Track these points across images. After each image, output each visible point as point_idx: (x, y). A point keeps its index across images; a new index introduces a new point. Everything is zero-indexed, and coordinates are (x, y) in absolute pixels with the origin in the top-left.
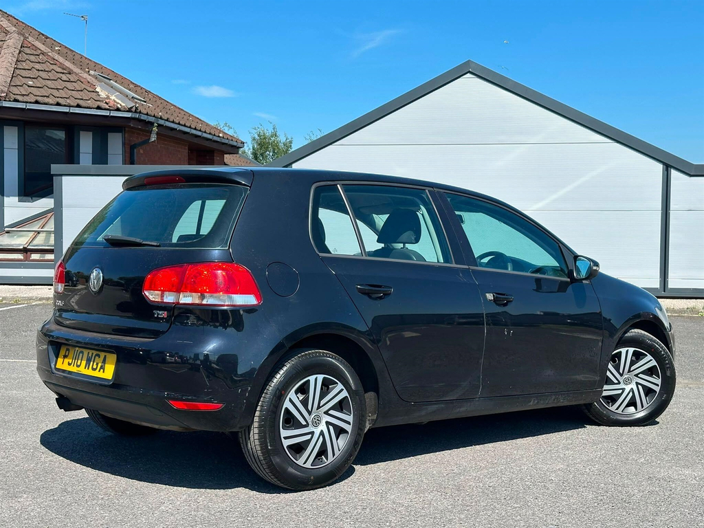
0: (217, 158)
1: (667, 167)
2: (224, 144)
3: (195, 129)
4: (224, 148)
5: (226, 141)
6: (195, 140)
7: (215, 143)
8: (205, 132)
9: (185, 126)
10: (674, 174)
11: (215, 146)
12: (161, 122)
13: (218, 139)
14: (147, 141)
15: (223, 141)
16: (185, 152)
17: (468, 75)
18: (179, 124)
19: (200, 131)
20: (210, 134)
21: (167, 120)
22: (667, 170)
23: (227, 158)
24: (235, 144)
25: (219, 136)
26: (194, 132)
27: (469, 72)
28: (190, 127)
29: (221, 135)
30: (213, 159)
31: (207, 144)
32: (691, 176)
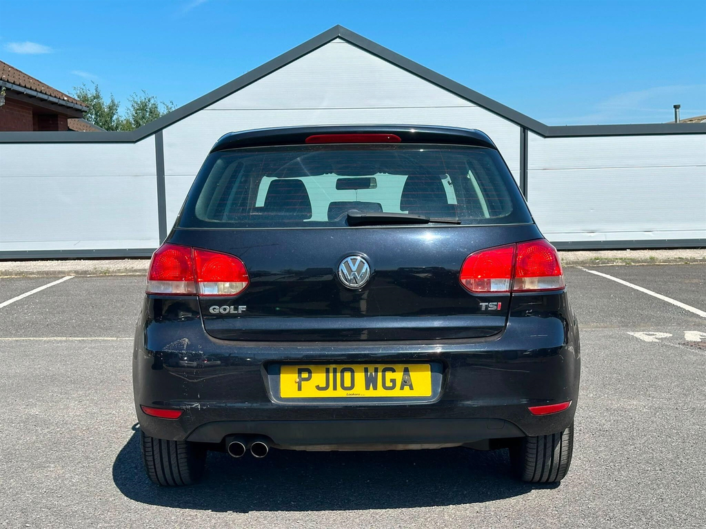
0: (61, 123)
1: (525, 129)
2: (68, 107)
3: (41, 92)
4: (69, 112)
5: (72, 105)
6: (41, 105)
7: (60, 107)
8: (51, 95)
9: (31, 89)
10: (531, 136)
11: (59, 110)
12: (9, 86)
13: (64, 103)
15: (68, 105)
16: (29, 117)
18: (25, 87)
19: (46, 94)
20: (55, 97)
21: (14, 83)
22: (524, 132)
23: (71, 123)
24: (80, 108)
25: (64, 100)
26: (41, 95)
28: (36, 90)
29: (65, 98)
30: (57, 123)
31: (53, 108)
32: (545, 137)
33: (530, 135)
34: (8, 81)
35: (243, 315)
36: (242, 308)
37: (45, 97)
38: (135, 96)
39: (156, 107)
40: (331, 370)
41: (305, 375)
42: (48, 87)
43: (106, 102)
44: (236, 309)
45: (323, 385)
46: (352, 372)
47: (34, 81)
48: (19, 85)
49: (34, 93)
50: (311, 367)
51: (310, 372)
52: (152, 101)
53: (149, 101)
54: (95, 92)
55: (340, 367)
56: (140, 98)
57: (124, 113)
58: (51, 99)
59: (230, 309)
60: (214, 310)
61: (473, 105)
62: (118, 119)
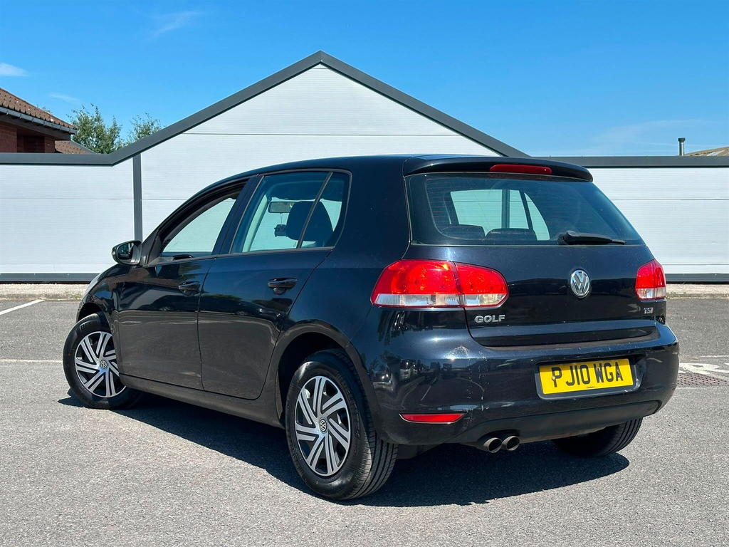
0: (47, 145)
2: (55, 129)
3: (25, 113)
4: (55, 134)
5: (58, 127)
6: (26, 126)
7: (47, 129)
8: (36, 117)
9: (14, 110)
11: (45, 132)
13: (50, 125)
15: (54, 127)
16: (14, 138)
17: (320, 66)
18: (8, 108)
19: (30, 115)
20: (41, 118)
23: (59, 145)
24: (67, 130)
25: (50, 121)
26: (24, 117)
27: (321, 63)
28: (20, 112)
29: (52, 120)
30: (44, 145)
31: (38, 129)
35: (503, 324)
36: (502, 317)
37: (30, 118)
38: (138, 119)
40: (574, 367)
41: (557, 373)
42: (36, 109)
43: (107, 124)
44: (497, 318)
45: (571, 381)
46: (587, 368)
47: (21, 102)
48: (2, 106)
49: (17, 114)
50: (560, 366)
51: (559, 370)
52: (155, 125)
53: (152, 124)
54: (95, 115)
55: (579, 365)
56: (143, 121)
57: (126, 137)
58: (36, 120)
59: (492, 319)
60: (479, 319)
62: (119, 142)
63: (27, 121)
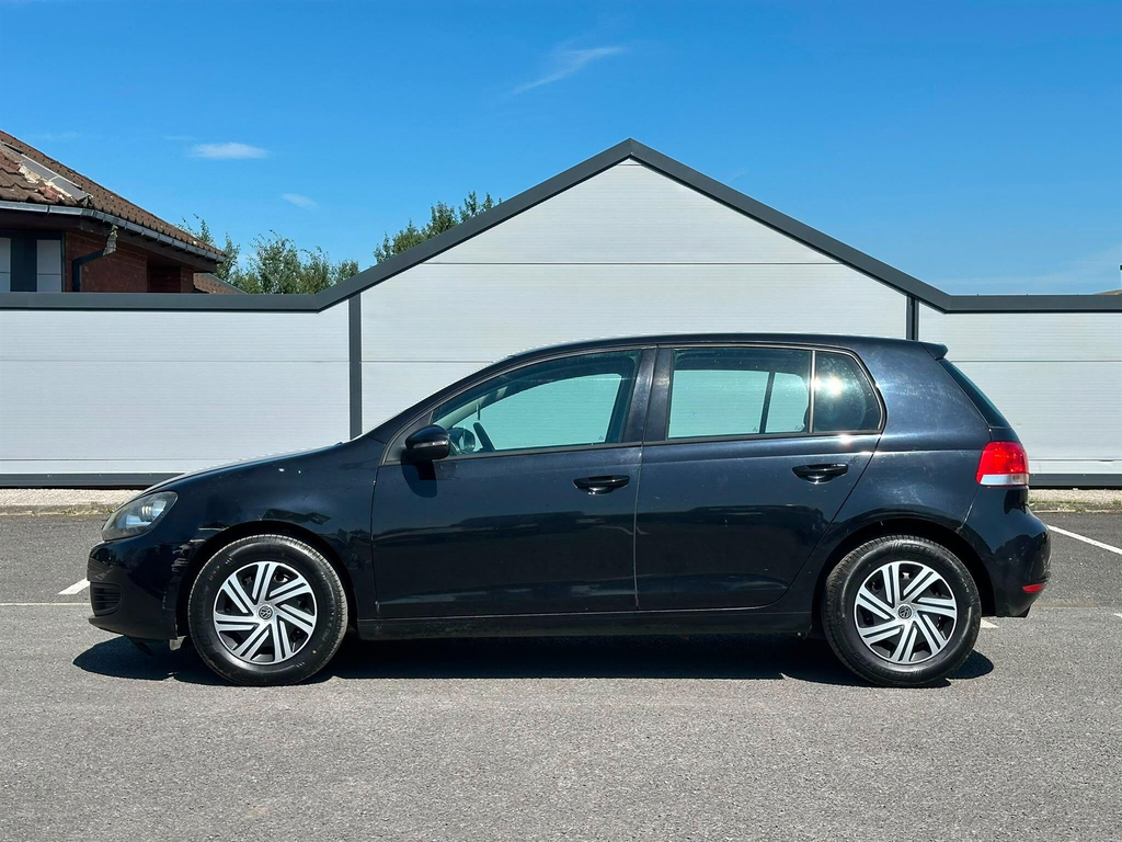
0: (184, 279)
1: (914, 300)
2: (198, 256)
3: (163, 233)
4: (198, 263)
5: (202, 253)
6: (163, 252)
7: (187, 256)
8: (175, 238)
9: (150, 228)
10: (924, 310)
11: (186, 260)
12: (122, 223)
13: (190, 248)
14: (99, 254)
15: (198, 253)
16: (143, 270)
17: (629, 161)
18: (142, 225)
20: (181, 241)
21: (128, 220)
22: (913, 304)
23: (199, 280)
24: (214, 256)
25: (192, 245)
26: (163, 238)
28: (156, 230)
29: (195, 243)
30: (179, 276)
31: (177, 257)
32: (946, 312)
33: (922, 308)
34: (120, 216)
37: (168, 241)
38: (260, 239)
39: (295, 255)
42: (167, 225)
48: (135, 222)
49: (154, 235)
52: (288, 246)
53: (283, 245)
56: (270, 241)
57: (246, 263)
58: (176, 243)
61: (832, 261)
62: (236, 273)
63: (164, 245)
